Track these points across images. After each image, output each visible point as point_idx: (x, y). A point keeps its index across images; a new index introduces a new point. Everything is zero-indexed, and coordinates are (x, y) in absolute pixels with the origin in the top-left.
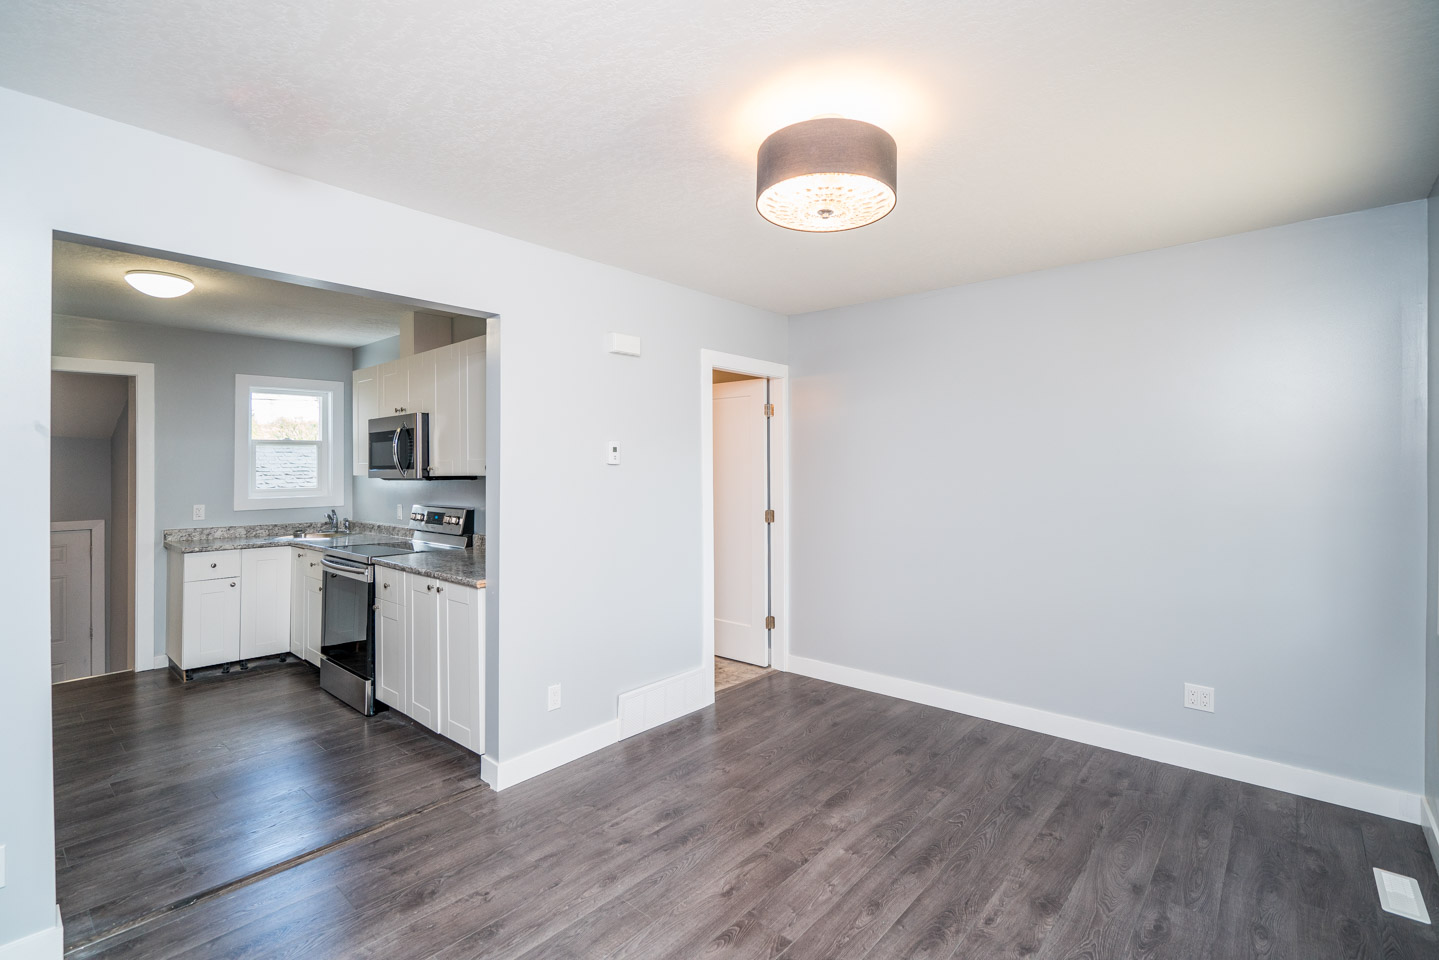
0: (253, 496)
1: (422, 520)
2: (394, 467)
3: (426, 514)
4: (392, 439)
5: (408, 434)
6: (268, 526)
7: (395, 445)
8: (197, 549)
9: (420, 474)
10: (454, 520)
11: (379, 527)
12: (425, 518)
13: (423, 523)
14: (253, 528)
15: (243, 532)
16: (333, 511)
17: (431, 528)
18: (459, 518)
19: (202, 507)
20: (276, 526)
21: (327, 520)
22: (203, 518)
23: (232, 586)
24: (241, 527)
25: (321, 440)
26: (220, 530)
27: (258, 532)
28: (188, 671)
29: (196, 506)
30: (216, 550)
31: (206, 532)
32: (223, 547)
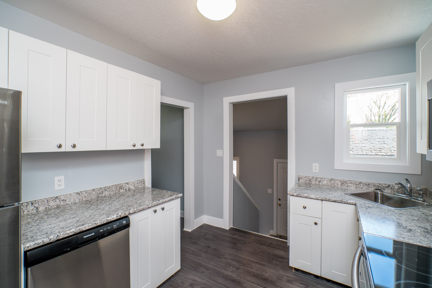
6: (357, 183)
14: (345, 182)
16: (407, 180)
22: (318, 171)
23: (316, 224)
24: (338, 180)
25: (400, 121)
26: (326, 180)
27: (349, 185)
28: (295, 268)
29: (314, 164)
30: (306, 197)
31: (319, 180)
32: (311, 196)
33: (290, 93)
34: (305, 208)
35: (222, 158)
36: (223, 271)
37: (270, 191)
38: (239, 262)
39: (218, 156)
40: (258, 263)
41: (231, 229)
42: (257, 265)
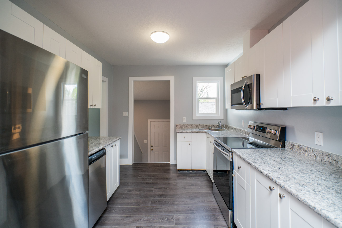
0: (197, 115)
1: (254, 129)
2: (242, 104)
3: (256, 126)
4: (240, 91)
5: (249, 87)
6: (202, 125)
7: (242, 94)
8: (180, 132)
9: (255, 107)
10: (273, 132)
11: (235, 128)
12: (255, 128)
13: (254, 131)
14: (198, 125)
15: (195, 126)
16: (220, 121)
17: (258, 133)
18: (276, 131)
19: (185, 118)
20: (204, 125)
21: (218, 124)
22: (185, 121)
23: (190, 145)
24: (194, 125)
25: (217, 97)
26: (189, 125)
27: (199, 127)
28: (179, 170)
29: (183, 118)
30: (185, 132)
31: (186, 126)
32: (187, 132)
33: (172, 79)
34: (185, 137)
35: (127, 117)
36: (143, 181)
37: (145, 141)
38: (149, 176)
39: (124, 116)
40: (159, 174)
41: (133, 164)
42: (159, 175)
